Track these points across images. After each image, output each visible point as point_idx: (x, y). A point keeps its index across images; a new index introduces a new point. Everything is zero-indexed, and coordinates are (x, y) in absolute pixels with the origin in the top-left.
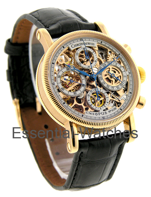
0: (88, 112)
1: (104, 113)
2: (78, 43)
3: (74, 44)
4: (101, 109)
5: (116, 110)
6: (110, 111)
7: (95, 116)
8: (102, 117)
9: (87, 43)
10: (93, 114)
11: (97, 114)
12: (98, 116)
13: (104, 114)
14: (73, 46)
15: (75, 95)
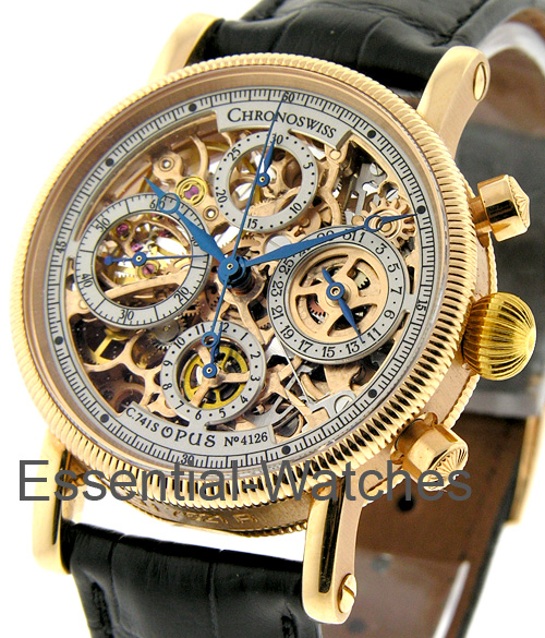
0: (138, 411)
1: (204, 440)
2: (265, 107)
3: (247, 107)
4: (198, 416)
5: (263, 445)
6: (236, 439)
7: (157, 437)
8: (186, 454)
9: (305, 122)
10: (151, 426)
11: (166, 434)
12: (170, 443)
13: (198, 444)
14: (236, 115)
15: (121, 321)
